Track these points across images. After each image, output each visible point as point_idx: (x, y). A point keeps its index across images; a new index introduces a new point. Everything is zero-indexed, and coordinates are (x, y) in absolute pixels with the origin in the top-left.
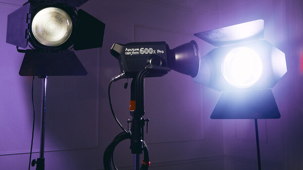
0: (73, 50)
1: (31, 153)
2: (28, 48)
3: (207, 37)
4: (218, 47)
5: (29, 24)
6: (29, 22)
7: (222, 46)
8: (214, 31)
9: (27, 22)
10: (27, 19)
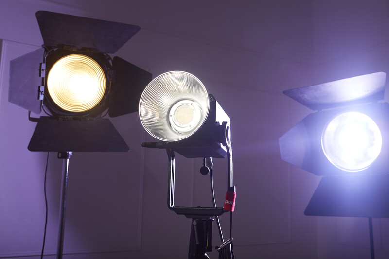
0: (108, 117)
1: (42, 255)
2: (43, 114)
3: (301, 96)
4: (316, 111)
5: (43, 78)
6: (43, 75)
7: (323, 110)
8: (312, 87)
9: (40, 76)
10: (40, 70)
